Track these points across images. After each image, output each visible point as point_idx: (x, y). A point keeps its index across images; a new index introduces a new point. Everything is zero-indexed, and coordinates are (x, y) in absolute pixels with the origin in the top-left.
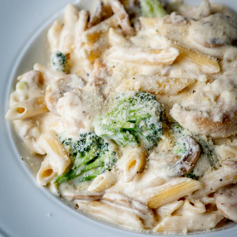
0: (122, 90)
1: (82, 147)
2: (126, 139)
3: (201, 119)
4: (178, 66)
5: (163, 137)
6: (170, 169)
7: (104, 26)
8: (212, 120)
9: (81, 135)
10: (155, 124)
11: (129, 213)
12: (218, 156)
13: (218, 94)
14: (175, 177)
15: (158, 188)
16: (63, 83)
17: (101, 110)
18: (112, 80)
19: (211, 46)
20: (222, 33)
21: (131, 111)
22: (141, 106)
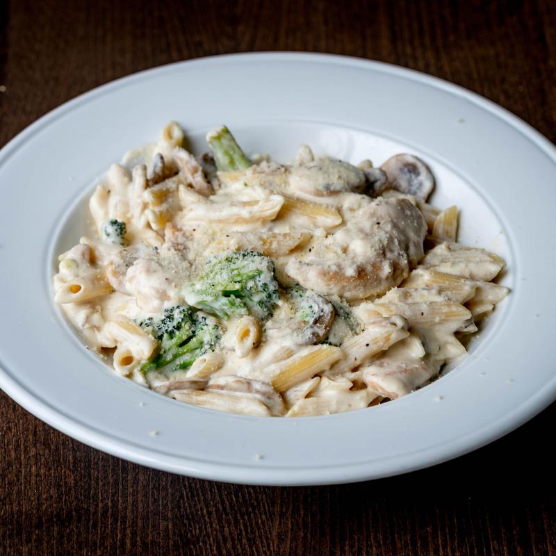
0: (212, 253)
1: (170, 326)
2: (233, 304)
3: (329, 273)
4: (282, 222)
5: (280, 303)
6: (298, 335)
7: (170, 183)
8: (344, 274)
9: (167, 311)
10: (268, 283)
11: (248, 398)
12: (358, 319)
13: (346, 245)
14: (306, 344)
15: (283, 363)
16: (126, 254)
17: (189, 276)
18: (195, 245)
19: (325, 193)
20: (337, 176)
21: (233, 270)
22: (245, 263)
